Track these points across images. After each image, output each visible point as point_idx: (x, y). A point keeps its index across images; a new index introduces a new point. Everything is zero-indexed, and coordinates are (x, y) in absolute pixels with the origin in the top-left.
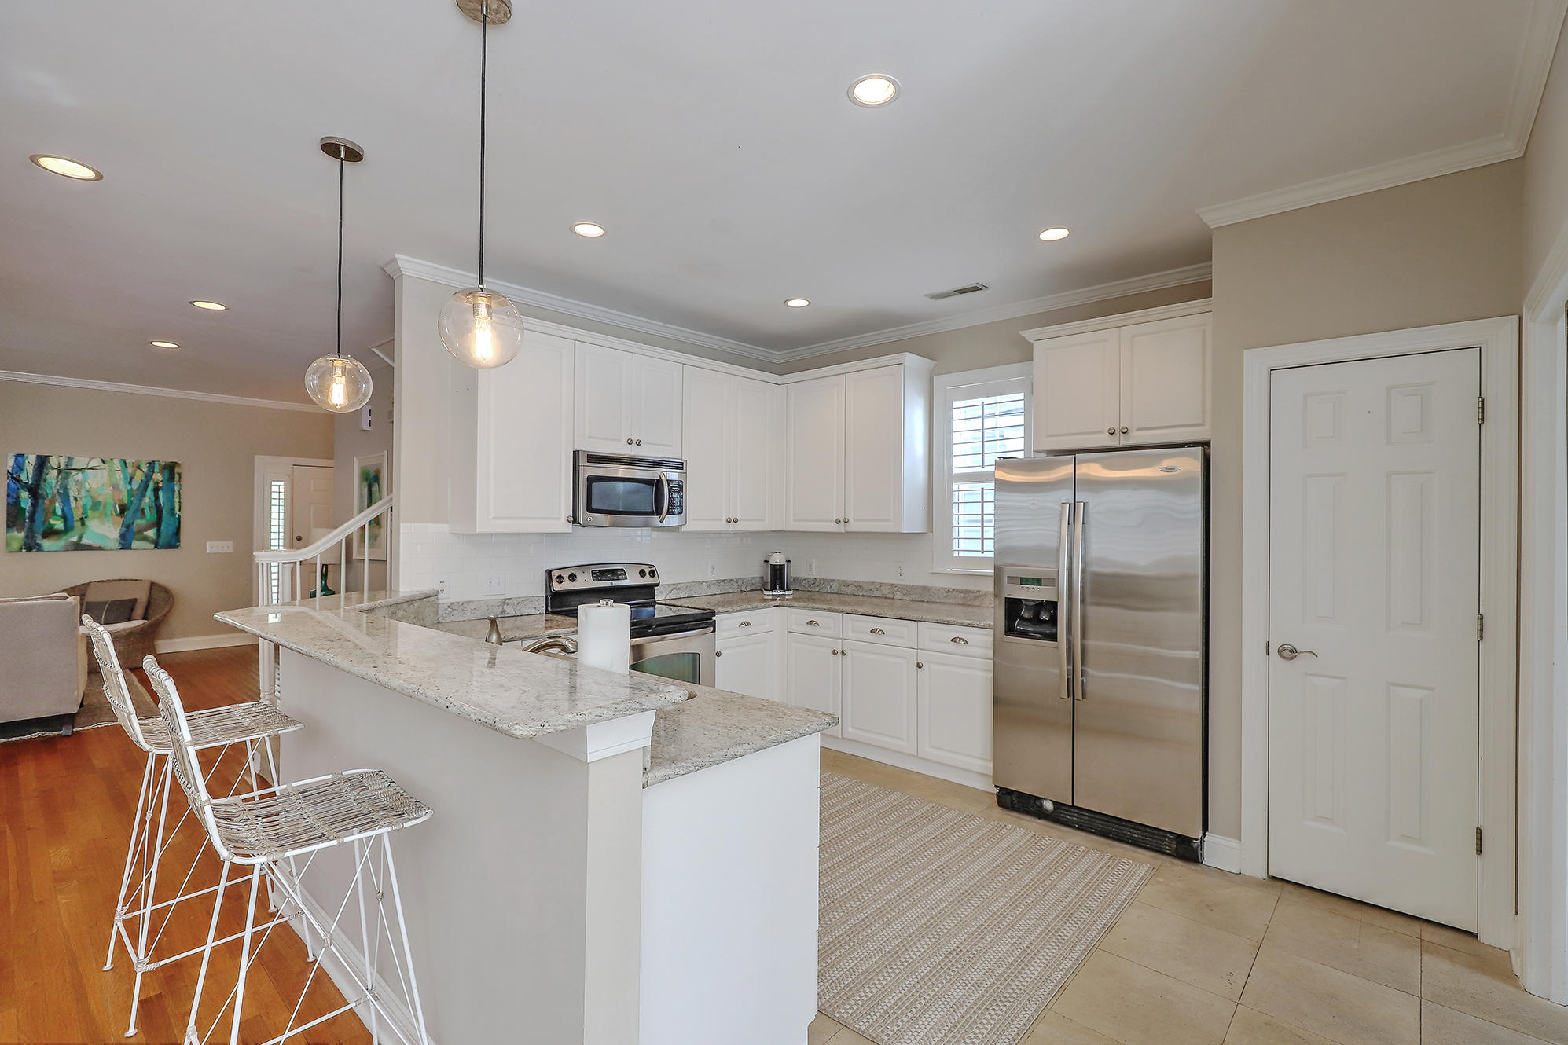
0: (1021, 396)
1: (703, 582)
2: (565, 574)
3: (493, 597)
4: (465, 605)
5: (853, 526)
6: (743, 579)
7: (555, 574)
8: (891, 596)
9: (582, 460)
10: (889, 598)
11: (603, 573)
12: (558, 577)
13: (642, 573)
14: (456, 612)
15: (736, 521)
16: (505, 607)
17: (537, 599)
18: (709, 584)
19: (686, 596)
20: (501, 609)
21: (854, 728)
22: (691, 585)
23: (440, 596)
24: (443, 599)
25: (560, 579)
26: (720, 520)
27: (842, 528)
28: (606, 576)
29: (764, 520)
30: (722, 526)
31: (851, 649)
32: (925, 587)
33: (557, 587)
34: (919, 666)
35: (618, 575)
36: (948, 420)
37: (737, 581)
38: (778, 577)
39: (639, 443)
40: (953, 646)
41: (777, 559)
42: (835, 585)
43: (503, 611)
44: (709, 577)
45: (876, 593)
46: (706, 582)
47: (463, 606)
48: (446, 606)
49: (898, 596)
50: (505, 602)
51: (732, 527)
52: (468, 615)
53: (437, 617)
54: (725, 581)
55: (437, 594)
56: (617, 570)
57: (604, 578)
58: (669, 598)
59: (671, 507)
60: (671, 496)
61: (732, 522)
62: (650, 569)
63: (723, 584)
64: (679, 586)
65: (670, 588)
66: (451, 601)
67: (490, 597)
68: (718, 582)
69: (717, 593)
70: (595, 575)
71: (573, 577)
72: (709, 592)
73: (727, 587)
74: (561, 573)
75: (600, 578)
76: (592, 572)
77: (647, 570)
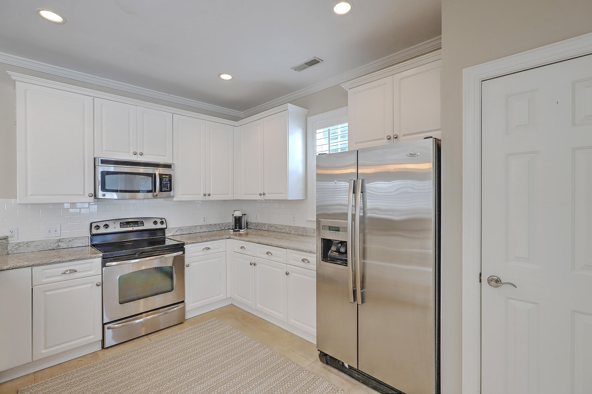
0: (347, 124)
1: (197, 226)
2: (101, 225)
3: (51, 238)
4: (29, 244)
5: (268, 197)
6: (223, 224)
7: (94, 225)
8: (290, 232)
9: (98, 163)
10: (289, 233)
11: (128, 223)
12: (96, 226)
13: (155, 223)
14: (21, 248)
15: (209, 195)
16: (60, 243)
17: (83, 238)
18: (201, 227)
19: (187, 233)
20: (57, 244)
21: (260, 304)
22: (190, 228)
23: (9, 239)
24: (11, 241)
25: (98, 227)
26: (200, 194)
27: (262, 198)
28: (130, 224)
29: (228, 194)
30: (201, 197)
31: (258, 263)
32: (304, 228)
33: (95, 231)
34: (287, 274)
35: (138, 224)
36: (314, 140)
37: (219, 224)
38: (238, 223)
39: (141, 154)
40: (302, 264)
41: (238, 214)
42: (266, 226)
43: (59, 246)
44: (201, 223)
45: (283, 231)
46: (199, 226)
47: (28, 244)
48: (14, 245)
49: (293, 232)
50: (60, 241)
51: (207, 198)
52: (31, 249)
53: (7, 251)
54: (212, 225)
55: (6, 238)
56: (138, 221)
57: (128, 226)
58: (175, 234)
59: (163, 188)
60: (163, 182)
61: (207, 195)
62: (161, 220)
63: (210, 226)
64: (182, 228)
65: (176, 230)
66: (18, 241)
67: (49, 239)
68: (207, 226)
69: (207, 231)
70: (122, 225)
71: (106, 226)
72: (202, 231)
73: (213, 228)
74: (98, 224)
75: (125, 226)
76: (120, 223)
77: (159, 221)
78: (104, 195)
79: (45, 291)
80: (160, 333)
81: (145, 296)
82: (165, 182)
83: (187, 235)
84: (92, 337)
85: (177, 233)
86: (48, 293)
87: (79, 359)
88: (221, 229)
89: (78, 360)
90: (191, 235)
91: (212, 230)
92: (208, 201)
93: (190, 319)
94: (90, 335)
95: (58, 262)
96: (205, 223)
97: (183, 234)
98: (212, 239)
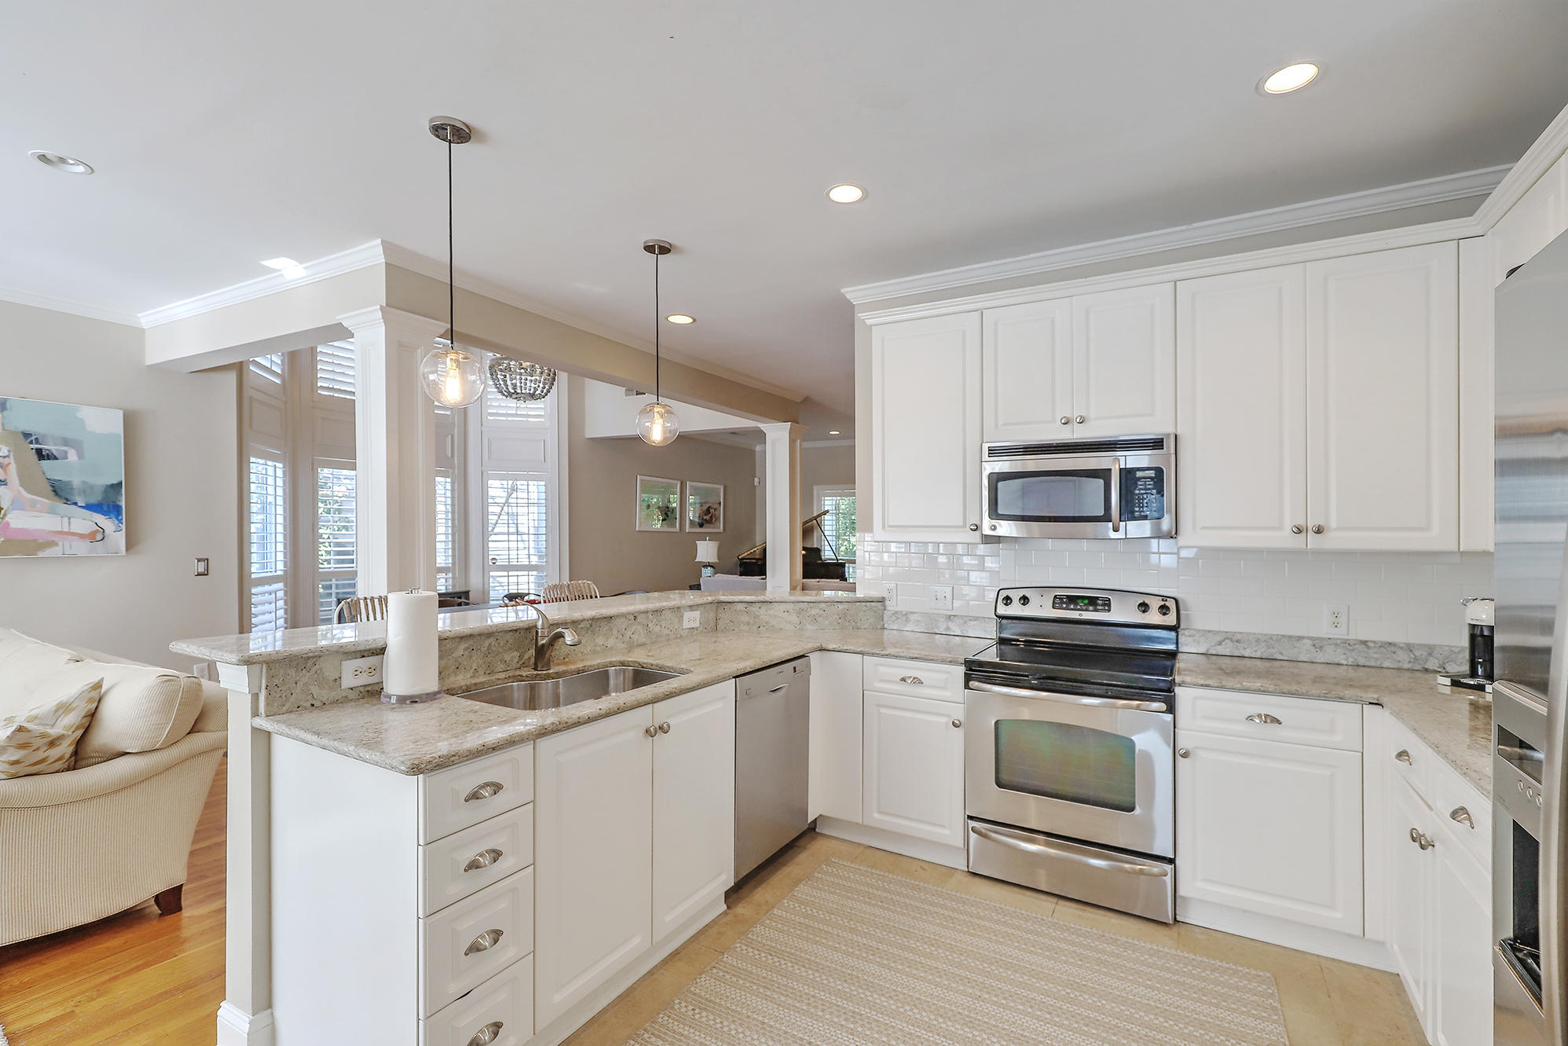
1: (1300, 638)
2: (1015, 596)
4: (909, 615)
7: (1002, 595)
9: (985, 455)
11: (1072, 600)
12: (1006, 599)
13: (1144, 607)
14: (900, 621)
15: (1318, 531)
18: (1318, 643)
19: (1258, 655)
22: (1270, 640)
23: (887, 603)
24: (891, 606)
25: (1009, 601)
26: (1280, 528)
28: (1076, 604)
30: (1285, 539)
33: (1003, 610)
35: (1097, 605)
37: (1410, 648)
38: (1483, 654)
39: (1081, 421)
41: (1484, 615)
44: (1324, 630)
46: (1308, 638)
47: (906, 616)
48: (890, 613)
50: (949, 618)
51: (1313, 541)
52: (911, 626)
53: (881, 623)
54: (1370, 644)
55: (882, 601)
56: (1097, 598)
57: (1072, 607)
58: (1214, 652)
59: (1137, 509)
60: (1137, 492)
61: (1310, 532)
62: (1163, 603)
63: (1361, 647)
64: (1239, 637)
65: (1219, 638)
66: (897, 609)
67: (936, 612)
68: (1346, 643)
69: (1345, 662)
70: (1059, 602)
71: (1025, 600)
72: (1320, 657)
73: (1375, 656)
74: (1010, 593)
75: (1064, 606)
76: (1055, 596)
77: (1155, 604)
78: (994, 528)
79: (878, 705)
80: (1090, 913)
81: (1045, 790)
82: (1144, 492)
83: (1258, 662)
84: (947, 832)
85: (1220, 650)
86: (883, 710)
87: (924, 865)
88: (1418, 667)
89: (921, 863)
90: (1277, 664)
91: (1373, 664)
92: (1319, 553)
93: (1197, 929)
94: (943, 826)
95: (894, 656)
96: (1340, 633)
97: (1244, 657)
98: (1286, 688)
